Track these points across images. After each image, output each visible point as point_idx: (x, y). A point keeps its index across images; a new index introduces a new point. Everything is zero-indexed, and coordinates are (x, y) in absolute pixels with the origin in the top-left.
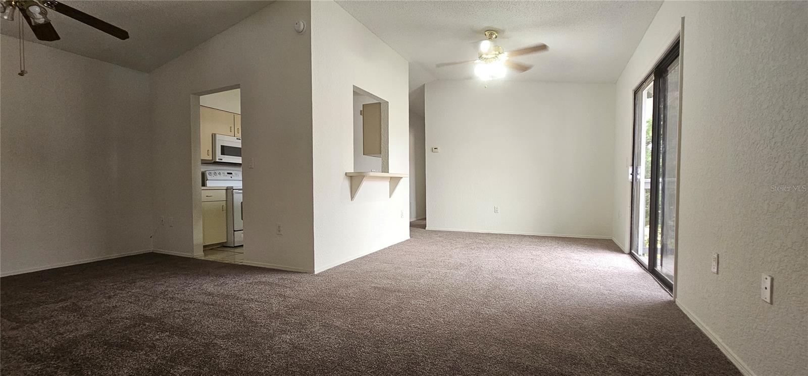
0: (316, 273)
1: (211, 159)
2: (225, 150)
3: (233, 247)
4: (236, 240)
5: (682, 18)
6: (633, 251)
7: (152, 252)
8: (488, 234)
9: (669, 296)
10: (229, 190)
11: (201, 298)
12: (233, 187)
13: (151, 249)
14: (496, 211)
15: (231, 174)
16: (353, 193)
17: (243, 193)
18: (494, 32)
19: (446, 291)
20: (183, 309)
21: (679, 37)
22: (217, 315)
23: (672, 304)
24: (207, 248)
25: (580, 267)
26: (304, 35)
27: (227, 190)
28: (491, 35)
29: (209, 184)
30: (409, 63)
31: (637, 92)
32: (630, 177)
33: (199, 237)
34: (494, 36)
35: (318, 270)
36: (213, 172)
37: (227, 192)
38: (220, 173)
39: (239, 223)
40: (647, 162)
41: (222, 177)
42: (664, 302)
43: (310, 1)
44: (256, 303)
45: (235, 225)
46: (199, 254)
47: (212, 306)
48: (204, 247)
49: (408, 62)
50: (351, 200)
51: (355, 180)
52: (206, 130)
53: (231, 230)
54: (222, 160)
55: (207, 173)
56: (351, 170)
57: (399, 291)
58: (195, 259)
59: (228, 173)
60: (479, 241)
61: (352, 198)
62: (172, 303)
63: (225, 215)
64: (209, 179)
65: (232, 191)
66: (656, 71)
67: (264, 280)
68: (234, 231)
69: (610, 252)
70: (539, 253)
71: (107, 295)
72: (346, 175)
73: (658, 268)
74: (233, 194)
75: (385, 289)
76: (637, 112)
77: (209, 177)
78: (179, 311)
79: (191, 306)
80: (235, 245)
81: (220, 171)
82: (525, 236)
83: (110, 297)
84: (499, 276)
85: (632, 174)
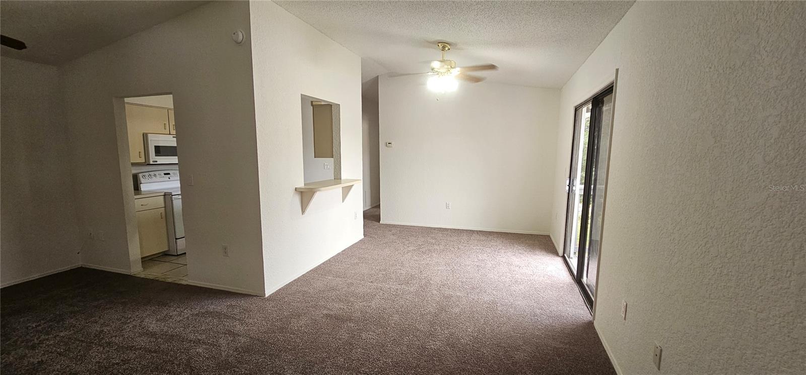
0: (267, 295)
1: (144, 161)
2: (159, 151)
3: (175, 255)
4: (178, 248)
5: (616, 69)
6: (565, 255)
7: (81, 267)
8: (440, 229)
9: (589, 315)
10: (167, 196)
11: (143, 342)
12: (171, 193)
13: (78, 262)
14: (447, 207)
15: (169, 174)
16: (303, 209)
17: (182, 198)
18: (448, 45)
19: (396, 317)
20: (122, 360)
21: (613, 83)
22: (161, 368)
23: (590, 325)
24: (147, 261)
25: (519, 277)
26: (244, 47)
27: (165, 195)
28: (444, 48)
29: (144, 187)
30: (362, 58)
31: (577, 109)
32: (567, 188)
33: (135, 252)
34: (447, 49)
35: (269, 292)
36: (147, 174)
37: (165, 198)
38: (155, 175)
39: (180, 230)
40: (582, 176)
41: (158, 179)
42: (585, 323)
43: (249, 1)
44: (204, 346)
45: (177, 234)
46: (137, 270)
47: (154, 355)
48: (142, 258)
49: (360, 58)
50: (302, 214)
51: (305, 195)
52: (134, 130)
53: (171, 236)
54: (157, 162)
55: (140, 175)
56: (301, 184)
57: (350, 320)
58: (131, 276)
59: (165, 174)
60: (431, 241)
61: (303, 212)
62: (109, 351)
63: (165, 222)
64: (142, 182)
65: (171, 198)
66: (593, 100)
67: (211, 308)
68: (176, 239)
69: (545, 253)
70: (485, 256)
71: (30, 344)
72: (296, 190)
73: (584, 280)
74: (172, 201)
75: (337, 318)
76: (576, 131)
77: (142, 180)
78: (117, 364)
79: (132, 355)
80: (179, 254)
81: (155, 173)
82: (472, 232)
83: (33, 347)
84: (447, 293)
85: (569, 186)
